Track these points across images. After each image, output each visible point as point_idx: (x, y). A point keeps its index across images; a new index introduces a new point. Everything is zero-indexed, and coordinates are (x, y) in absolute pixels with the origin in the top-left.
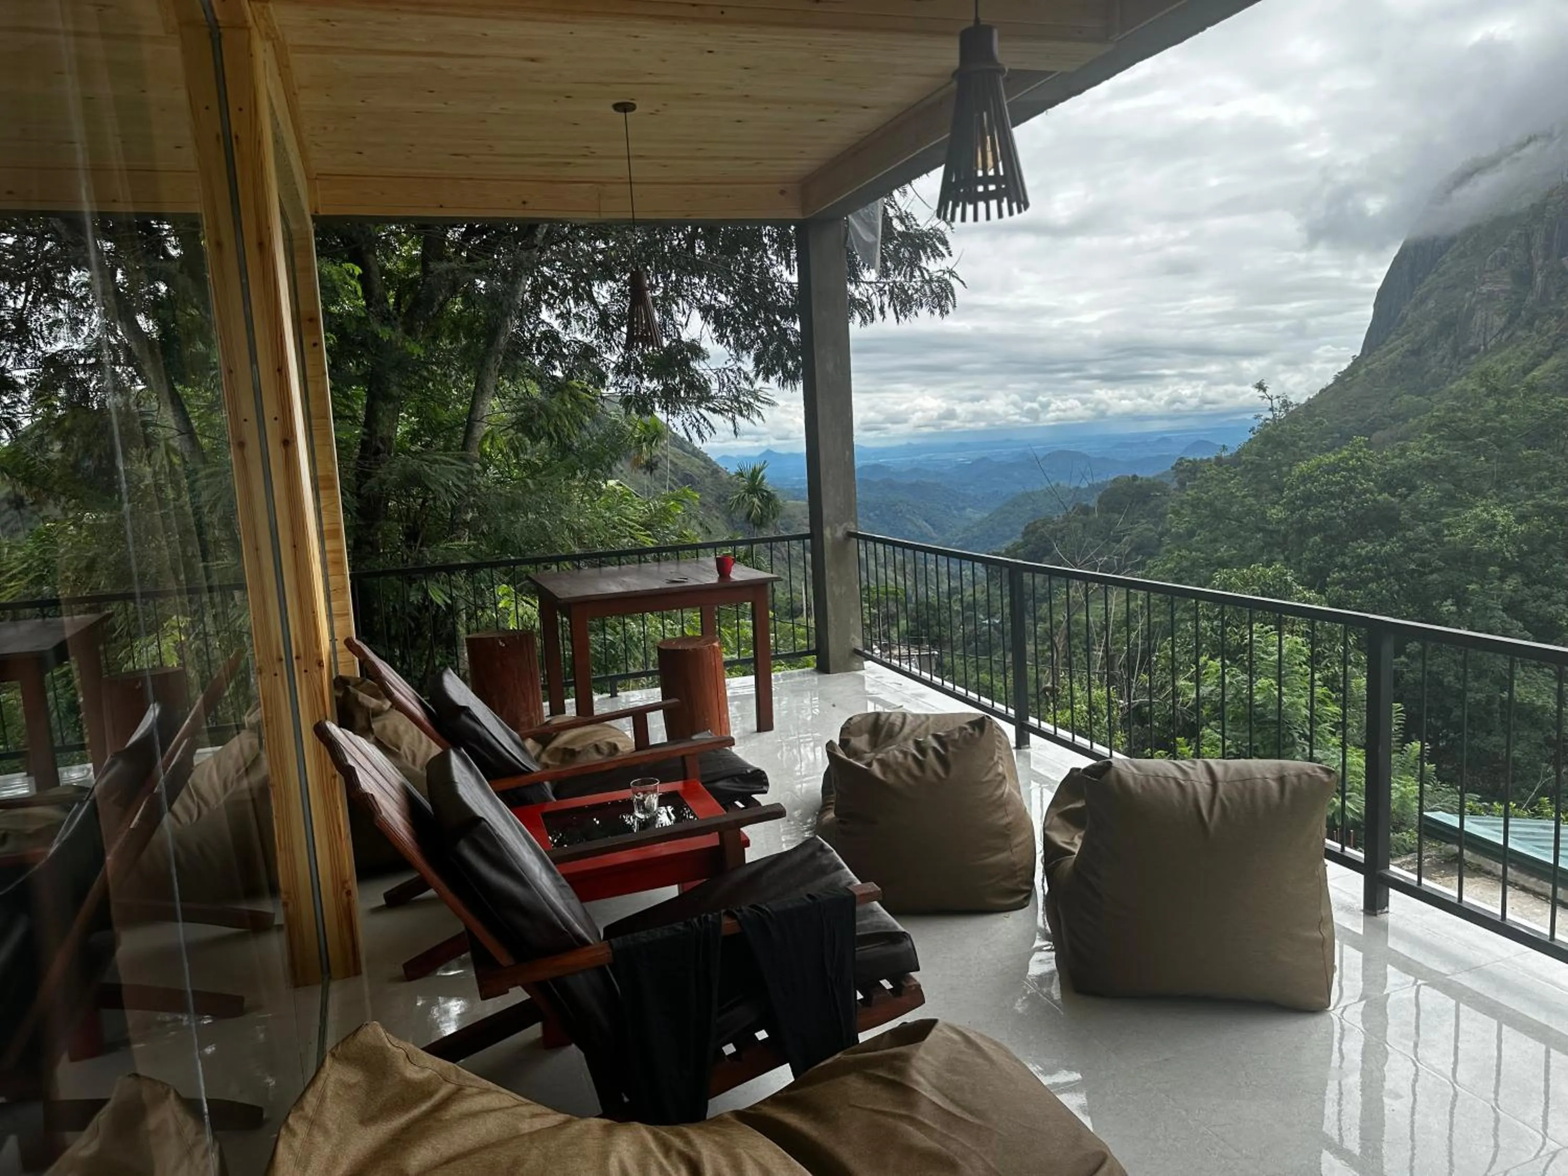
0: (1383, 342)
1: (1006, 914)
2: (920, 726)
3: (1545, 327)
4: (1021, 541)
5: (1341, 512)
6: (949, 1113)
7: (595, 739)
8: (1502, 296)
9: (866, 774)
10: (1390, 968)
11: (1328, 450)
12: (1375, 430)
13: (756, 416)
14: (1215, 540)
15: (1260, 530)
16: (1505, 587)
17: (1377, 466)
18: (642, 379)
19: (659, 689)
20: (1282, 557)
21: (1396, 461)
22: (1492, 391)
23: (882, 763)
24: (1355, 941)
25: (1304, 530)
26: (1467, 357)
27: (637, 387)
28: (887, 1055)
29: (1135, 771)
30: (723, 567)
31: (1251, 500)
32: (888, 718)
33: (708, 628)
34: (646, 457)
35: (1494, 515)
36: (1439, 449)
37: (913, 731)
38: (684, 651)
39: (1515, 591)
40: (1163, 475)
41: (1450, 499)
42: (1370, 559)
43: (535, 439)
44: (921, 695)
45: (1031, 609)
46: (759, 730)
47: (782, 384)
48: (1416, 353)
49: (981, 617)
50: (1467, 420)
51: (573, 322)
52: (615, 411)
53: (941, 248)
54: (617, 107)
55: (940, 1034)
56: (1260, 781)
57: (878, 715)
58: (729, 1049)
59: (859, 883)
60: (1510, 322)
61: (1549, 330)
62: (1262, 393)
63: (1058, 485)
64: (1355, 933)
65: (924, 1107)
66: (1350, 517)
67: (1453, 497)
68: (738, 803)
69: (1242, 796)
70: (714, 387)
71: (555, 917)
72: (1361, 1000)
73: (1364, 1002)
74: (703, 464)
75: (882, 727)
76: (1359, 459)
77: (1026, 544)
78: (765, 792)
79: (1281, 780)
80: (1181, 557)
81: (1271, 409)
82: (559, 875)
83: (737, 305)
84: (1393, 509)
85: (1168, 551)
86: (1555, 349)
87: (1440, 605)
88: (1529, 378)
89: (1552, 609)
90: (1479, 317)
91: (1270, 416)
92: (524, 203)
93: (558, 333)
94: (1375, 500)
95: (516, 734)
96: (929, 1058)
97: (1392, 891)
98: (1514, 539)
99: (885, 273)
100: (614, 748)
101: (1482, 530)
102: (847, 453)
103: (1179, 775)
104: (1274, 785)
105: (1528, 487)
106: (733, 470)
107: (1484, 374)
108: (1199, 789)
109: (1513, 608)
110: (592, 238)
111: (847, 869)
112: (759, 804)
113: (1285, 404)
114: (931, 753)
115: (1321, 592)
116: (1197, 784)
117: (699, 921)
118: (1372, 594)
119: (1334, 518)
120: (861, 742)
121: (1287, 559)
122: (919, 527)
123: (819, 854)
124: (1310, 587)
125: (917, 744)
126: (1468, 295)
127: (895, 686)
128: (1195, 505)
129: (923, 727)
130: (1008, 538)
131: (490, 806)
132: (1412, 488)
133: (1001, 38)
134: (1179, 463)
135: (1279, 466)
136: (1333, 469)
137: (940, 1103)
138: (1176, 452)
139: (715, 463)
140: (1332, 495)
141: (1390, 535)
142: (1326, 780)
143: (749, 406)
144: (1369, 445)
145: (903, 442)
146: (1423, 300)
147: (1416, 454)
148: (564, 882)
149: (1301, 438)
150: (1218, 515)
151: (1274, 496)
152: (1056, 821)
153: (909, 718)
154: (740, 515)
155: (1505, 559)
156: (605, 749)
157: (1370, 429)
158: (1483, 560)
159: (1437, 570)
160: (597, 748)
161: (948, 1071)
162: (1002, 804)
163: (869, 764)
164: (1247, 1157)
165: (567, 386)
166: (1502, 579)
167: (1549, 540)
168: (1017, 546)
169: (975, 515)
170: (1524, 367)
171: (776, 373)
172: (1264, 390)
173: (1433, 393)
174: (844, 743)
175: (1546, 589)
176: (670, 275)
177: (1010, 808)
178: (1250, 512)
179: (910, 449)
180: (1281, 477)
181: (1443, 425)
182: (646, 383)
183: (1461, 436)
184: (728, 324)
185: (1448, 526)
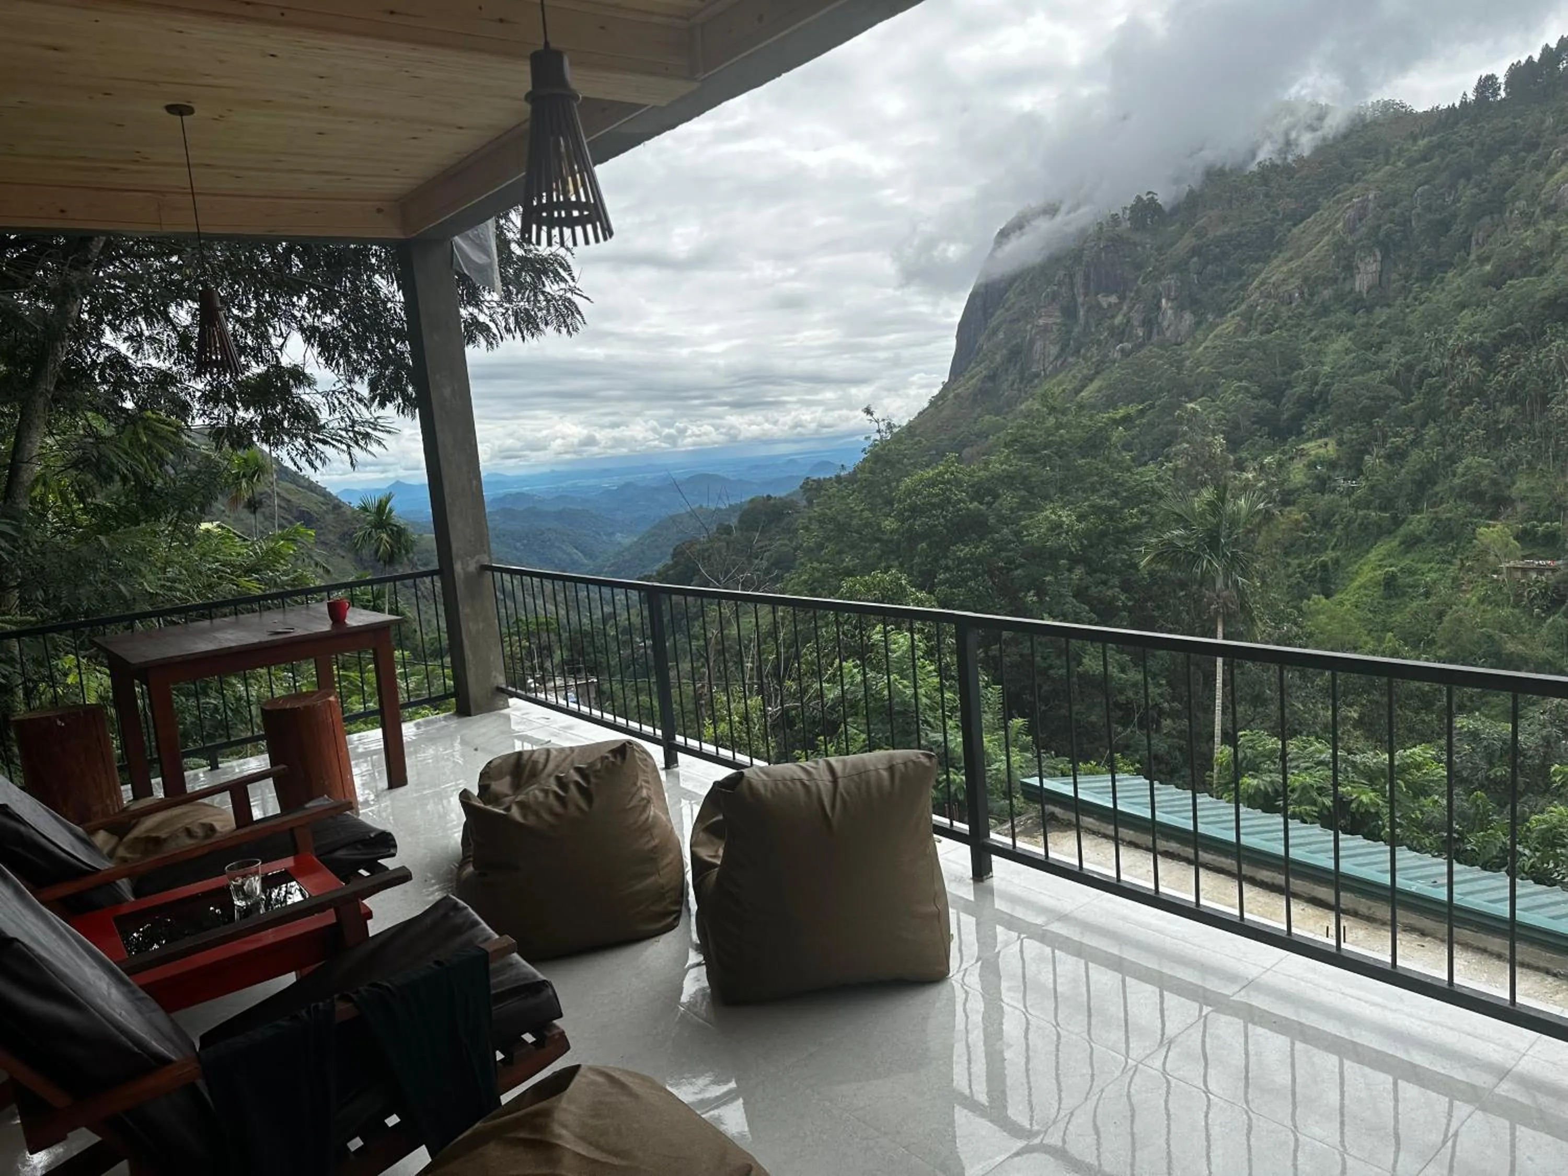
0: (965, 370)
1: (657, 939)
2: (564, 760)
3: (1089, 355)
4: (670, 562)
5: (942, 520)
6: (594, 1161)
7: (186, 822)
8: (1055, 328)
9: (505, 820)
10: (999, 929)
11: (927, 466)
12: (965, 446)
13: (375, 445)
14: (840, 552)
15: (878, 540)
16: (1073, 576)
17: (966, 478)
18: (236, 409)
19: (267, 756)
20: (896, 563)
21: (981, 473)
22: (1053, 409)
23: (522, 805)
24: (968, 908)
25: (913, 538)
26: (1031, 381)
27: (229, 417)
28: (527, 1115)
29: (764, 777)
30: (336, 613)
31: (867, 514)
32: (531, 756)
33: (325, 681)
34: (246, 496)
35: (1060, 516)
36: (1014, 462)
37: (558, 766)
38: (292, 710)
39: (1081, 579)
40: (794, 493)
41: (1025, 504)
42: (968, 560)
43: (106, 479)
44: (570, 727)
45: (685, 628)
46: (392, 786)
47: (401, 410)
48: (992, 377)
49: (638, 640)
50: (1033, 436)
51: (146, 347)
52: (205, 447)
53: (563, 273)
54: (171, 109)
55: (583, 1080)
56: (873, 773)
57: (520, 754)
58: (356, 1144)
59: (497, 936)
60: (1062, 350)
61: (1092, 356)
62: (869, 417)
63: (701, 506)
64: (967, 900)
65: (567, 1160)
66: (949, 525)
67: (1028, 503)
68: (362, 872)
69: (859, 789)
70: (324, 416)
71: (123, 1038)
72: (977, 961)
73: (979, 963)
74: (322, 499)
75: (525, 766)
76: (952, 474)
77: (676, 564)
78: (394, 855)
79: (891, 769)
80: (814, 568)
81: (879, 431)
82: (136, 986)
83: (345, 327)
84: (982, 515)
85: (802, 564)
86: (1097, 373)
87: (1025, 596)
88: (1078, 399)
89: (1109, 593)
90: (1038, 345)
91: (878, 437)
92: (62, 211)
93: (126, 358)
94: (968, 509)
95: (80, 830)
96: (573, 1108)
97: (994, 858)
98: (1076, 535)
99: (508, 297)
100: (211, 829)
101: (1052, 529)
102: (474, 482)
103: (803, 776)
104: (885, 774)
105: (1084, 491)
106: (356, 504)
107: (1044, 396)
108: (822, 787)
109: (1080, 594)
110: (164, 253)
111: (484, 925)
112: (386, 869)
113: (890, 426)
114: (572, 787)
115: (930, 592)
116: (820, 783)
117: (308, 1013)
118: (971, 590)
119: (935, 526)
120: (502, 786)
121: (901, 565)
122: (568, 554)
123: (452, 914)
124: (921, 588)
125: (559, 779)
126: (1029, 327)
127: (543, 722)
128: (822, 520)
129: (569, 759)
130: (659, 560)
131: (34, 920)
132: (996, 497)
133: (571, 64)
134: (806, 483)
135: (888, 483)
136: (932, 483)
137: (584, 1153)
138: (803, 473)
139: (336, 498)
140: (934, 506)
141: (981, 538)
142: (928, 764)
143: (367, 436)
144: (960, 460)
145: (546, 469)
146: (995, 332)
147: (997, 467)
148: (142, 994)
149: (905, 456)
150: (842, 529)
151: (887, 510)
152: (702, 836)
153: (554, 753)
154: (366, 552)
155: (1071, 553)
156: (200, 832)
157: (960, 446)
158: (1054, 555)
159: (1021, 566)
160: (189, 832)
161: (593, 1117)
162: (647, 828)
163: (508, 809)
164: (886, 1134)
165: (142, 418)
166: (1070, 570)
167: (1103, 534)
168: (667, 568)
169: (625, 540)
170: (1074, 388)
171: (394, 399)
172: (872, 415)
173: (1007, 413)
174: (483, 788)
175: (1104, 576)
176: (263, 296)
177: (656, 831)
178: (868, 525)
179: (555, 476)
180: (891, 492)
181: (1016, 440)
182: (241, 413)
183: (1030, 450)
184: (336, 347)
185: (1026, 527)
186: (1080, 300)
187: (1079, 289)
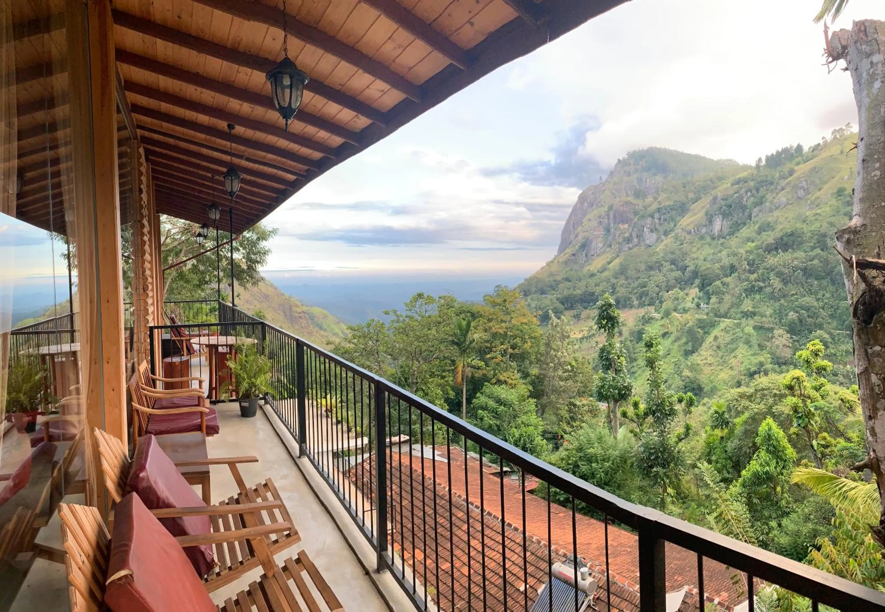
8: (601, 236)
48: (574, 255)
60: (604, 245)
61: (616, 249)
90: (594, 242)
146: (577, 235)
186: (612, 225)
187: (612, 222)
